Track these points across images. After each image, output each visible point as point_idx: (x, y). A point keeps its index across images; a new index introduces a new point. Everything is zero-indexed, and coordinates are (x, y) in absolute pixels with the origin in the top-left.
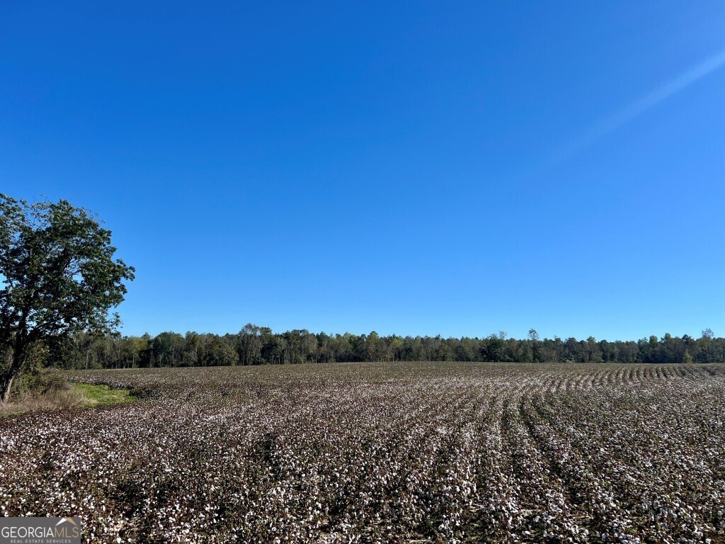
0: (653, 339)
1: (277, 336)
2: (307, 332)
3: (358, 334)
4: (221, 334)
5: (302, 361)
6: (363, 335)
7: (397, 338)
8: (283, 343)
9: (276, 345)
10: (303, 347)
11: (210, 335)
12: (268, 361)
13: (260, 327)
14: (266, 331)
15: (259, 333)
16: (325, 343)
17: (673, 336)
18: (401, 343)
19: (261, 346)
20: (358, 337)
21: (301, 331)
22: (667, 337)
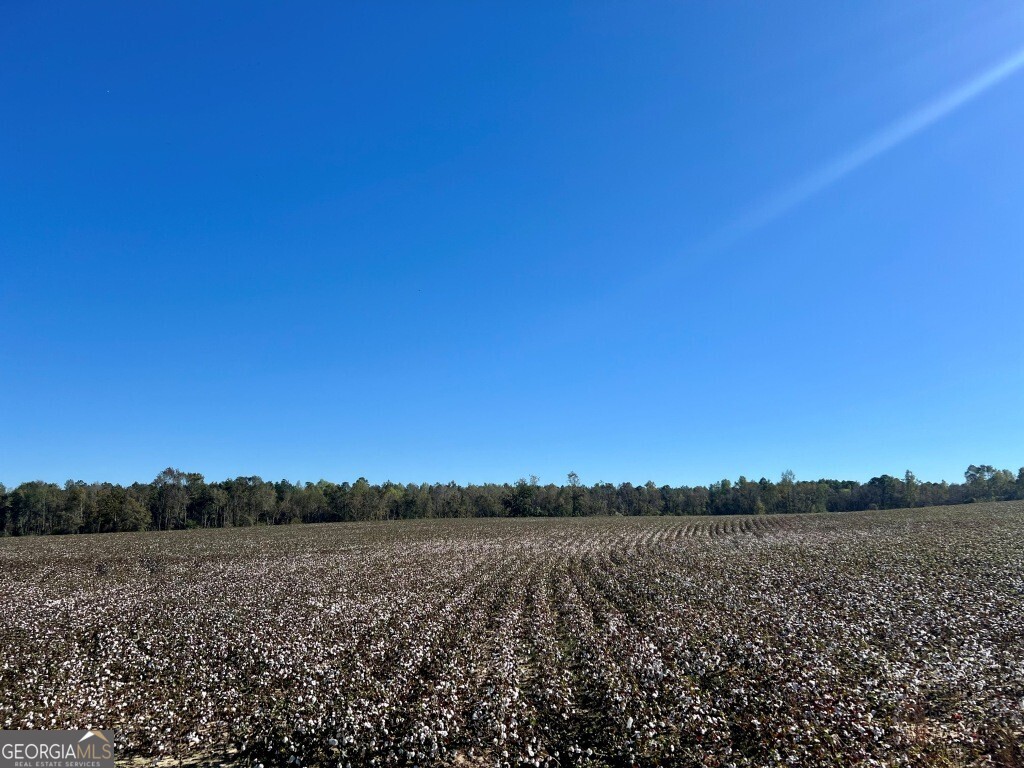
0: (725, 483)
1: (213, 486)
2: (259, 479)
3: (337, 481)
4: (126, 483)
5: (252, 522)
6: (345, 484)
7: (396, 487)
8: (221, 497)
9: (211, 499)
10: (253, 501)
11: (106, 486)
12: (199, 522)
13: (186, 473)
14: (195, 478)
15: (184, 482)
16: (288, 496)
17: (748, 480)
18: (401, 494)
19: (187, 501)
20: (338, 487)
21: (250, 479)
22: (742, 480)
